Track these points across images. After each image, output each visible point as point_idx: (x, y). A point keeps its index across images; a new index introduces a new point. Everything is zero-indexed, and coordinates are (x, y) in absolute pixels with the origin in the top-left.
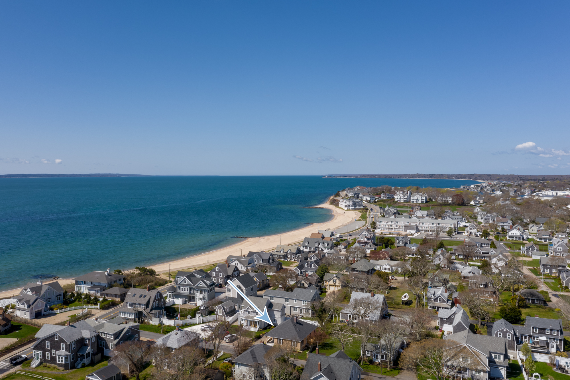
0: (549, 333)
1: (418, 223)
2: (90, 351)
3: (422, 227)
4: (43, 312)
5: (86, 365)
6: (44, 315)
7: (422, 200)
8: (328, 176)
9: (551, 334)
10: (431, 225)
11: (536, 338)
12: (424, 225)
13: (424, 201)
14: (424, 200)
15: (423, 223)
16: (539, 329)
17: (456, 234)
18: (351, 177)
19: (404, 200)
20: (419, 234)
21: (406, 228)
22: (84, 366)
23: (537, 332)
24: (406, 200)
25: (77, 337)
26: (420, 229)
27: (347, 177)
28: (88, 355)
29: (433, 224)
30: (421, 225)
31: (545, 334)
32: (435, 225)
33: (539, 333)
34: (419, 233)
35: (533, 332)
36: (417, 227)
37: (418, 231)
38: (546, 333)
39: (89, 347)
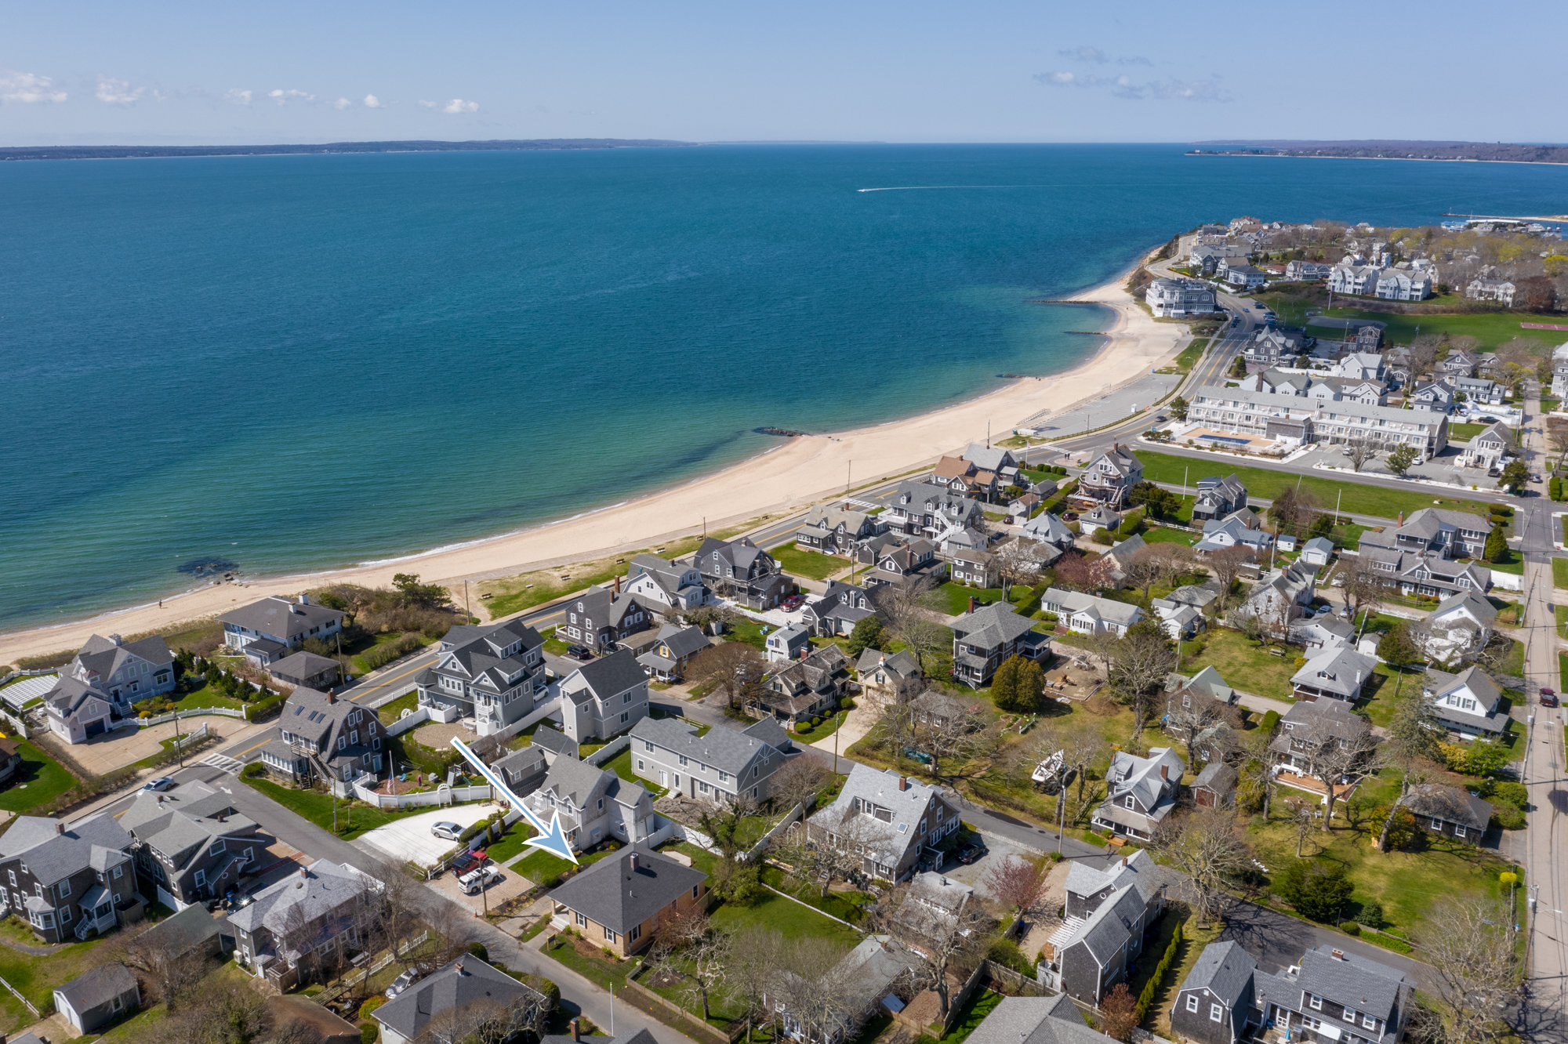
0: (1352, 1021)
1: (1317, 413)
2: (109, 898)
3: (1327, 427)
4: (109, 724)
5: (100, 932)
6: (110, 730)
7: (1412, 289)
8: (1205, 152)
9: (1358, 1024)
10: (1357, 424)
11: (1312, 1024)
12: (1336, 422)
13: (1420, 294)
14: (1418, 290)
15: (1332, 415)
16: (1324, 1000)
17: (1429, 459)
18: (1276, 152)
19: (1357, 287)
20: (1310, 452)
21: (1275, 427)
22: (94, 935)
23: (1319, 1008)
24: (1360, 287)
25: (74, 867)
26: (1319, 432)
27: (1262, 153)
28: (103, 910)
29: (1363, 419)
30: (1326, 420)
31: (1339, 1018)
32: (1368, 425)
33: (1323, 1012)
34: (1313, 447)
35: (1306, 1005)
36: (1309, 425)
37: (1311, 438)
38: (1344, 1018)
39: (106, 891)
